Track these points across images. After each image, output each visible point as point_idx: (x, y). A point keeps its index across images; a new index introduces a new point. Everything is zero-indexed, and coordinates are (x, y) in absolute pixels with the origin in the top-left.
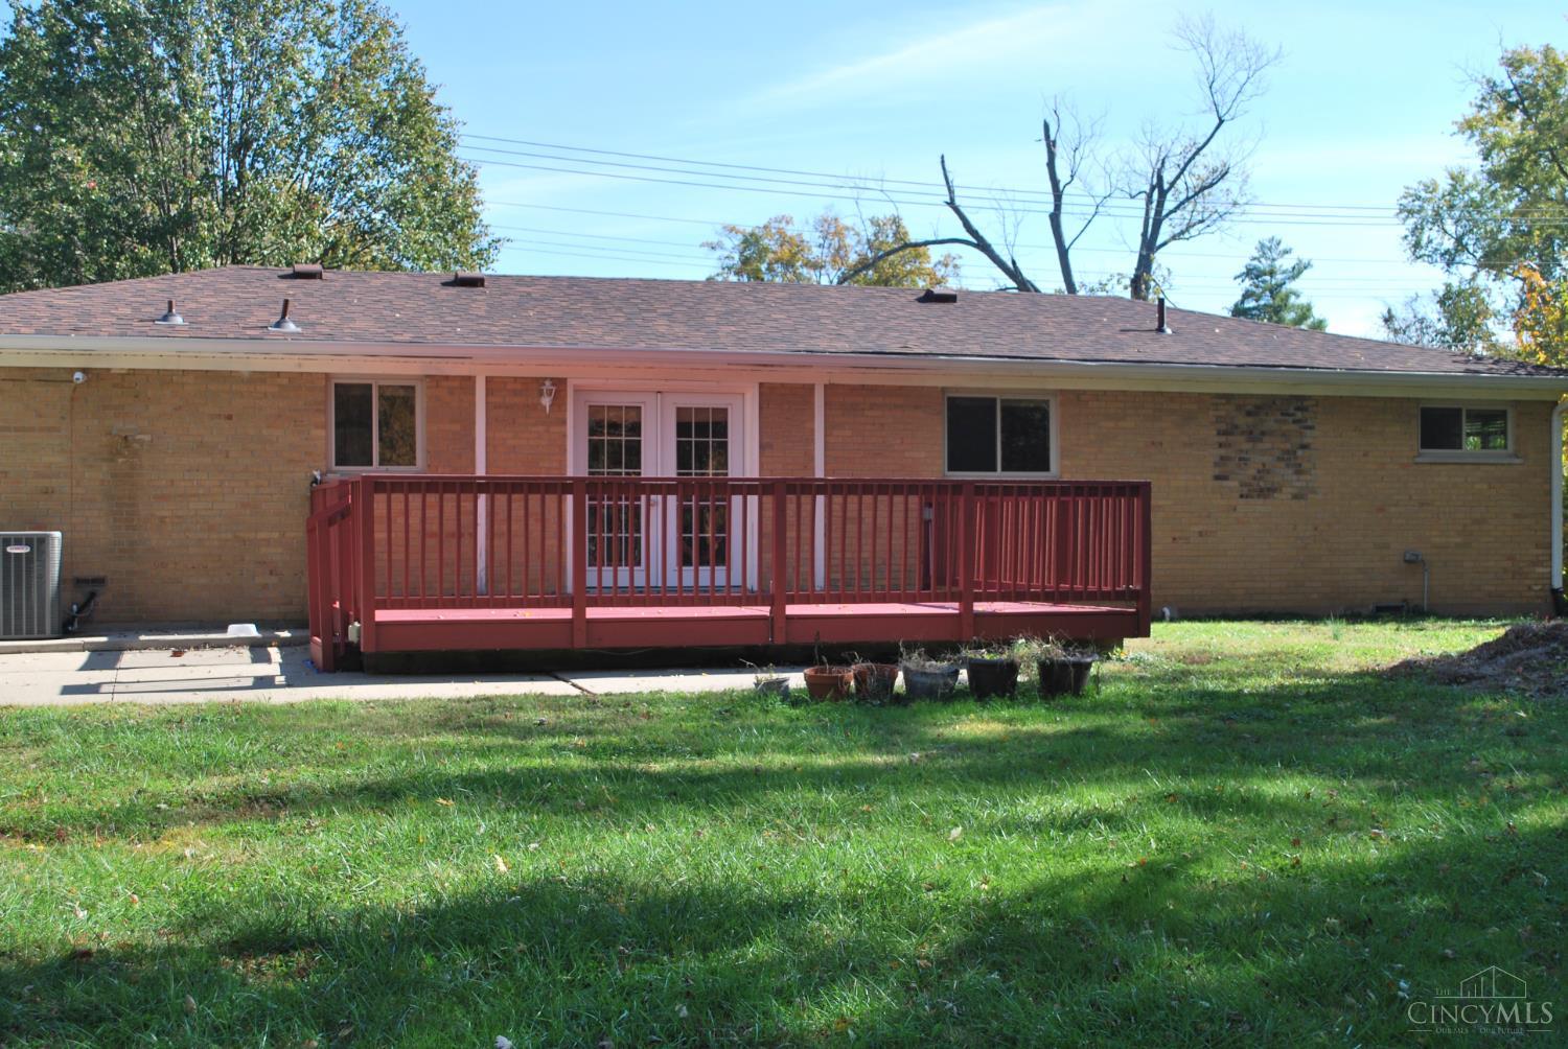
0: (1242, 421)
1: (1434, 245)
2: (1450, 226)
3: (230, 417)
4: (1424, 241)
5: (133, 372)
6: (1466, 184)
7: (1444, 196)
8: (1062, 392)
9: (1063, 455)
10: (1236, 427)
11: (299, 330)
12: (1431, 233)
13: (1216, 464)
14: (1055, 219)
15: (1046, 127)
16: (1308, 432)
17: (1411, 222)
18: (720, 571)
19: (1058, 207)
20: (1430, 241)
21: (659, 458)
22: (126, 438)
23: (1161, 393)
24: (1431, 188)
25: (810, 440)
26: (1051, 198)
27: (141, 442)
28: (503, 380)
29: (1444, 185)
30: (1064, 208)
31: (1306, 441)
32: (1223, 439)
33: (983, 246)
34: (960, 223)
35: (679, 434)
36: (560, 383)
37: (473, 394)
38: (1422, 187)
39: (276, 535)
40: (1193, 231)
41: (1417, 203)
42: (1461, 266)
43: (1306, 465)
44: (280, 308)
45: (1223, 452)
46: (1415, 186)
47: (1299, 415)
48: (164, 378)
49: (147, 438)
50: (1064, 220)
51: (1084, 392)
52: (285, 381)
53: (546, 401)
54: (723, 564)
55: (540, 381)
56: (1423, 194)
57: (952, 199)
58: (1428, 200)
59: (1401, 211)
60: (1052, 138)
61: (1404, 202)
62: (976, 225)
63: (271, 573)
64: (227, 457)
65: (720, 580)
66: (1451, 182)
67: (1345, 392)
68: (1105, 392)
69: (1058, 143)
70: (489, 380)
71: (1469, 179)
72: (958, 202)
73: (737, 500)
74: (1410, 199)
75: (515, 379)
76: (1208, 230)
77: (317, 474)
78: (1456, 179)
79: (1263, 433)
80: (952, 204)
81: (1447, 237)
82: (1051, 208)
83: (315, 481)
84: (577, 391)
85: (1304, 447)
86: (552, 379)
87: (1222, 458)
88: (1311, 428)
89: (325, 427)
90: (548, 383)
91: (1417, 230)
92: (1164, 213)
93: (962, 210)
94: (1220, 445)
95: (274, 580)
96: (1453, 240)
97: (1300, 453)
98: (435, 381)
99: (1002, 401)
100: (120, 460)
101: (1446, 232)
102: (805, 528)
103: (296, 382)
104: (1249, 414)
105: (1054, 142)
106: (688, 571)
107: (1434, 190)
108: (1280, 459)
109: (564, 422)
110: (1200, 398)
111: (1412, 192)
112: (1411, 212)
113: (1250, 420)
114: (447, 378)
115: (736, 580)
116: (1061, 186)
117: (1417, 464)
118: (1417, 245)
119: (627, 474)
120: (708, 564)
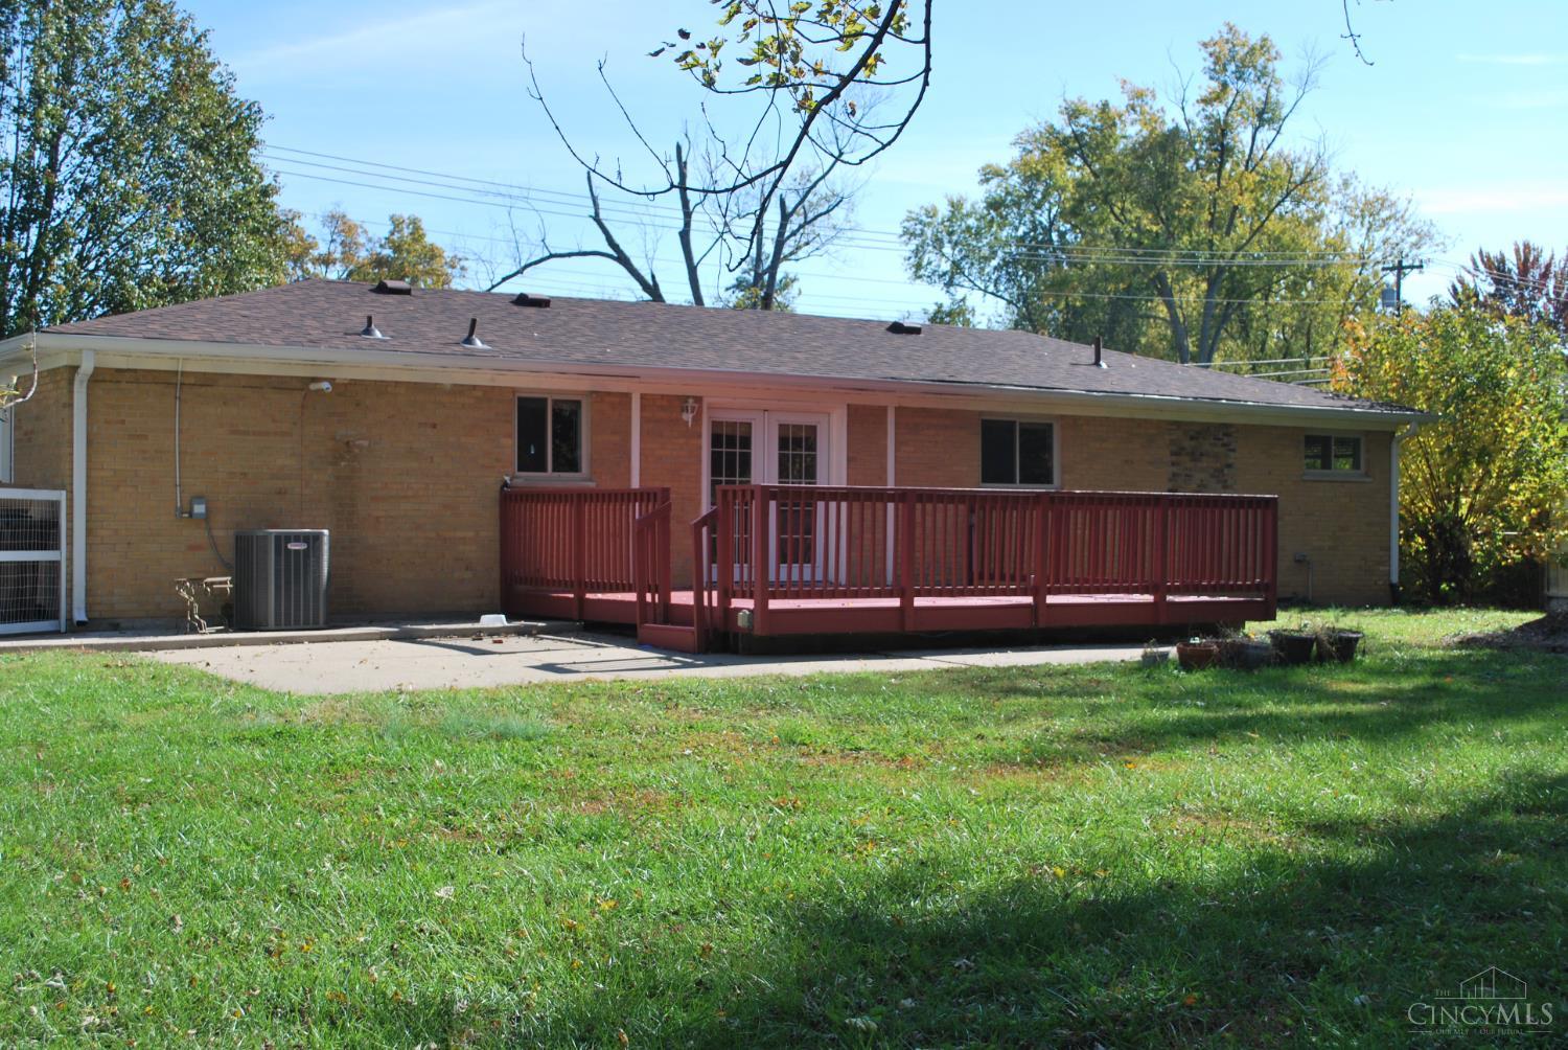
0: (1188, 444)
1: (933, 267)
2: (947, 249)
3: (434, 426)
4: (925, 262)
5: (354, 383)
6: (964, 211)
7: (943, 223)
8: (1063, 417)
9: (1064, 471)
10: (1183, 449)
11: (486, 347)
12: (930, 256)
13: (1170, 480)
14: (685, 236)
15: (679, 149)
16: (1232, 454)
17: (915, 242)
18: (807, 567)
19: (687, 224)
20: (929, 263)
21: (765, 470)
22: (348, 443)
23: (1133, 420)
24: (931, 213)
25: (884, 455)
26: (681, 215)
27: (360, 447)
28: (653, 397)
29: (944, 211)
30: (693, 225)
31: (1231, 461)
32: (1174, 458)
33: (622, 259)
34: (603, 237)
35: (781, 448)
36: (699, 399)
37: (630, 409)
38: (923, 212)
39: (471, 534)
40: (801, 254)
41: (919, 227)
42: (959, 288)
43: (1230, 482)
44: (468, 325)
45: (1175, 469)
46: (917, 210)
47: (1226, 440)
48: (381, 388)
49: (365, 443)
50: (694, 237)
51: (1080, 417)
52: (479, 394)
53: (688, 417)
54: (809, 562)
55: (685, 398)
56: (924, 218)
57: (597, 214)
58: (929, 224)
59: (905, 233)
60: (684, 159)
61: (906, 224)
62: (617, 239)
63: (467, 569)
64: (432, 461)
65: (807, 577)
66: (950, 208)
67: (1256, 421)
68: (1094, 418)
69: (688, 166)
70: (643, 397)
71: (967, 208)
72: (603, 215)
73: (821, 505)
74: (912, 223)
75: (663, 396)
76: (816, 252)
77: (507, 478)
78: (956, 206)
79: (1202, 455)
80: (597, 218)
81: (944, 259)
82: (681, 224)
83: (505, 484)
84: (709, 408)
85: (1229, 466)
86: (693, 397)
87: (1174, 475)
88: (1233, 450)
89: (510, 436)
90: (691, 401)
91: (918, 252)
92: (787, 234)
93: (606, 224)
94: (1173, 464)
95: (468, 575)
96: (949, 263)
97: (1226, 471)
98: (598, 396)
99: (1021, 424)
100: (343, 464)
101: (943, 255)
102: (879, 530)
103: (490, 393)
104: (1192, 438)
105: (685, 163)
106: (784, 567)
107: (934, 215)
108: (1212, 476)
109: (700, 436)
110: (1159, 424)
111: (914, 216)
112: (913, 235)
113: (1193, 443)
114: (609, 394)
115: (819, 576)
116: (691, 207)
117: (1304, 481)
118: (918, 266)
119: (741, 482)
120: (797, 562)
